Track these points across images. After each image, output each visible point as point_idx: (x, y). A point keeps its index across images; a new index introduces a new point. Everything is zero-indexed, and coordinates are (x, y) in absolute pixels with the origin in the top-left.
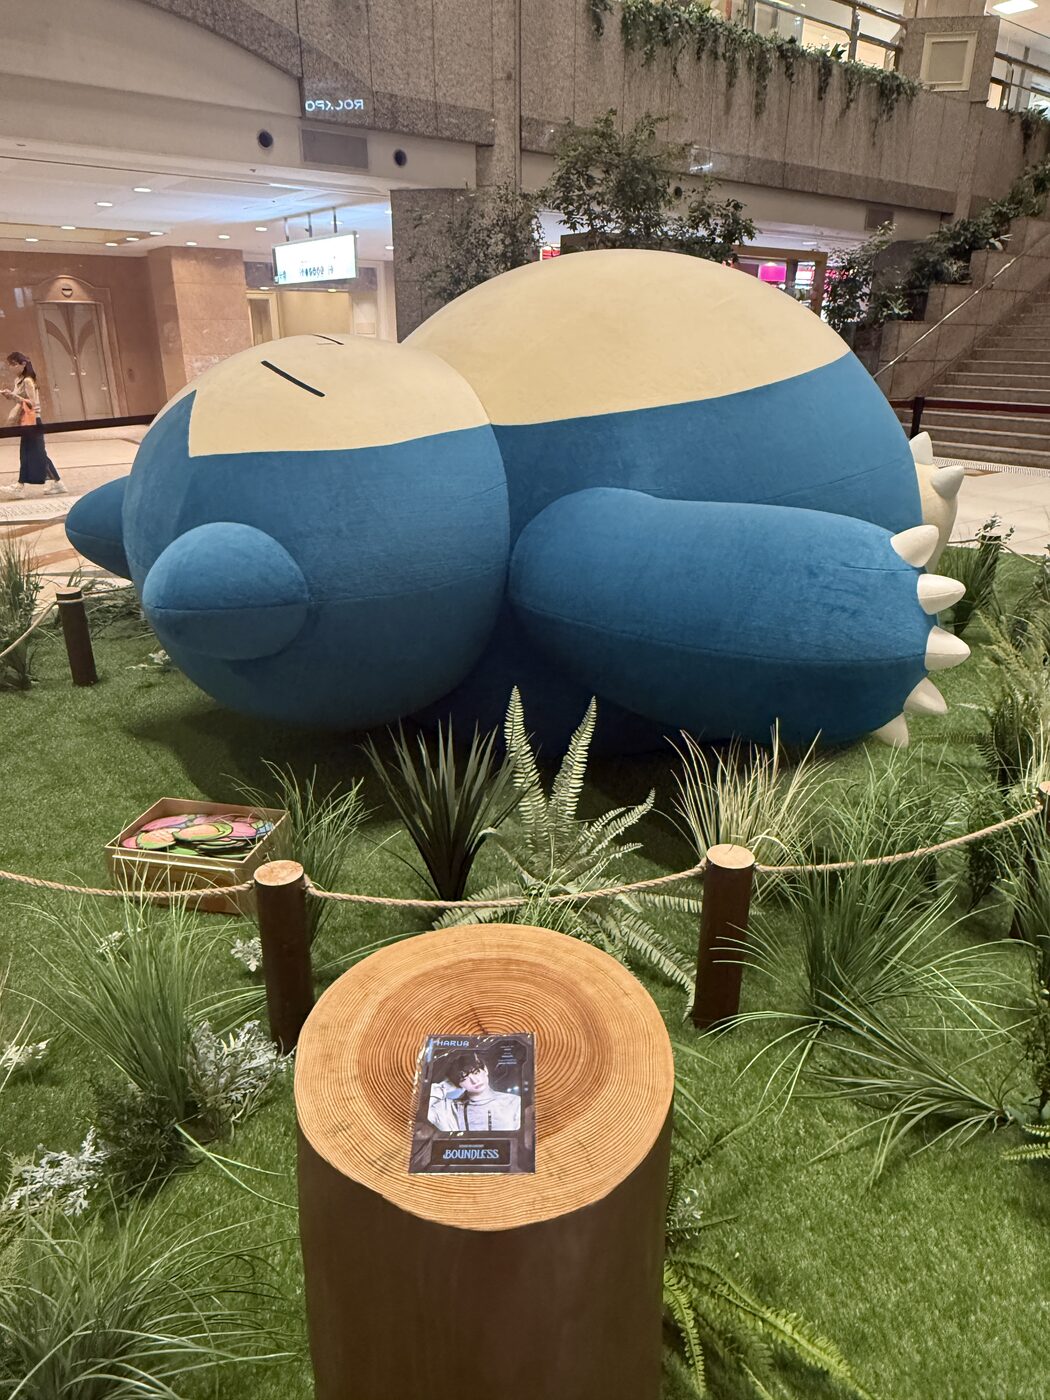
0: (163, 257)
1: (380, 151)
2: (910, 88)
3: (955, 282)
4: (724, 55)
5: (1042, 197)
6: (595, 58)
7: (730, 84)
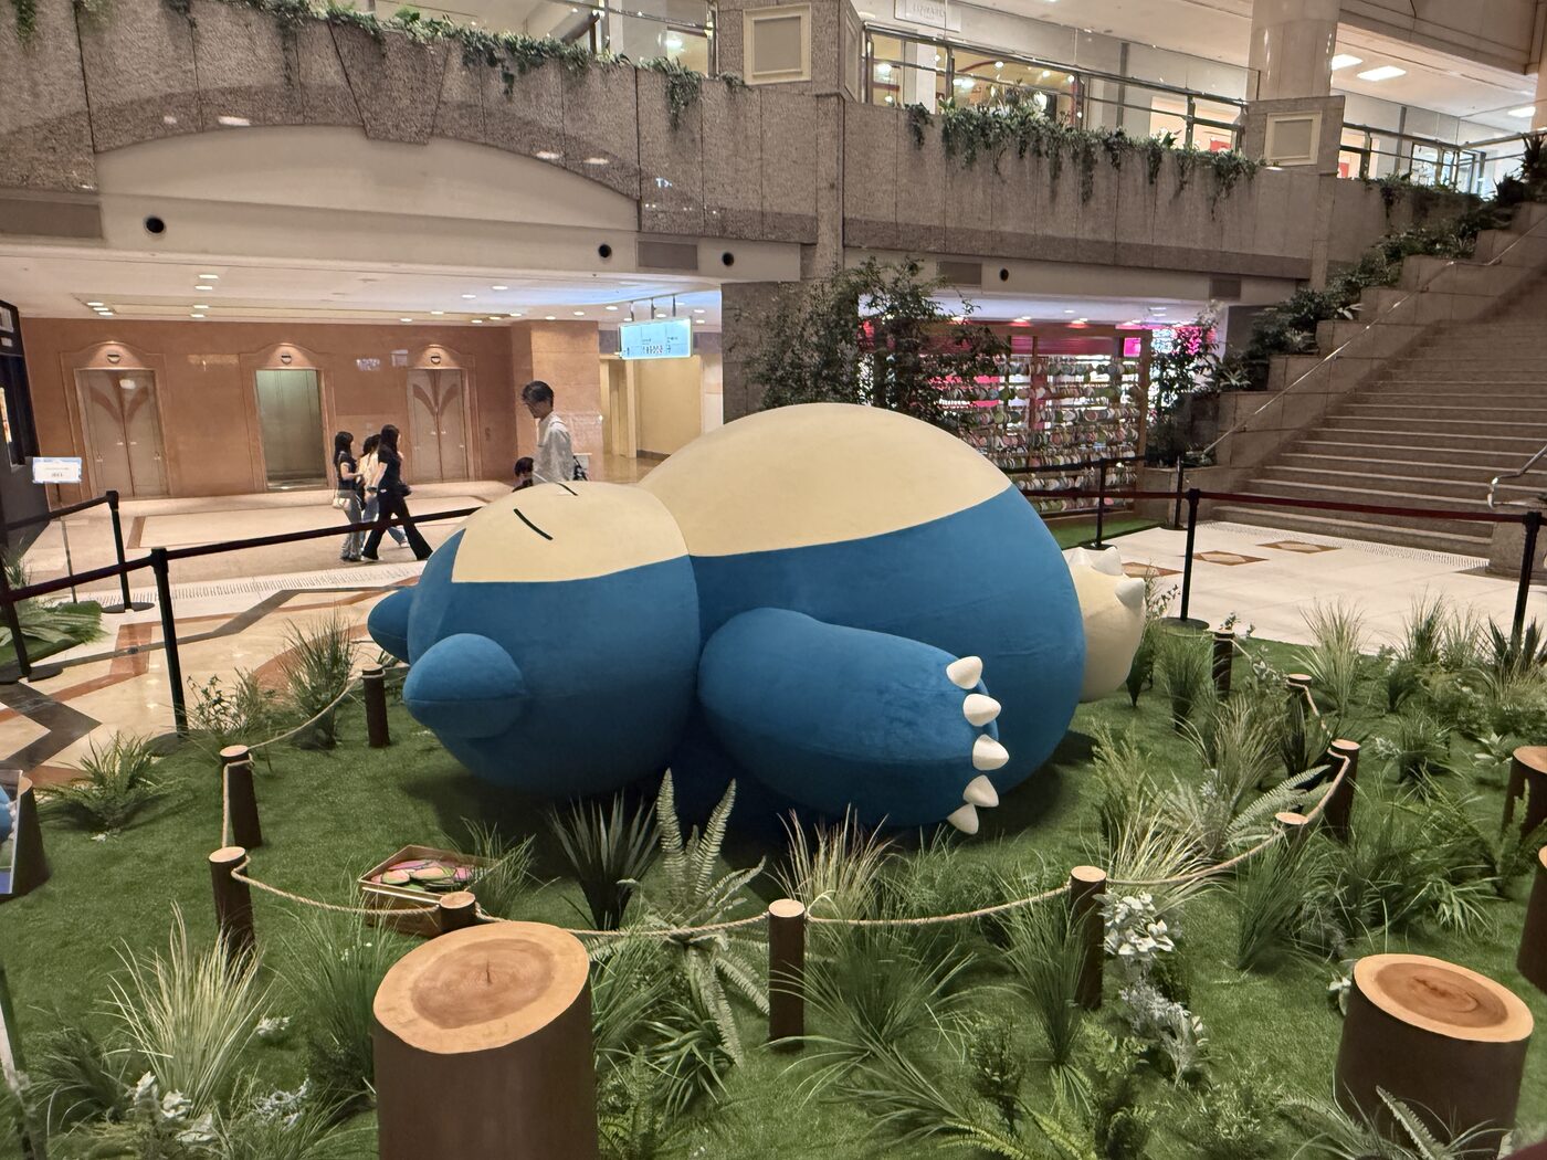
0: (524, 328)
1: (710, 255)
2: (1249, 167)
3: (1300, 353)
4: (1047, 153)
5: (1396, 265)
6: (917, 164)
7: (1055, 177)
